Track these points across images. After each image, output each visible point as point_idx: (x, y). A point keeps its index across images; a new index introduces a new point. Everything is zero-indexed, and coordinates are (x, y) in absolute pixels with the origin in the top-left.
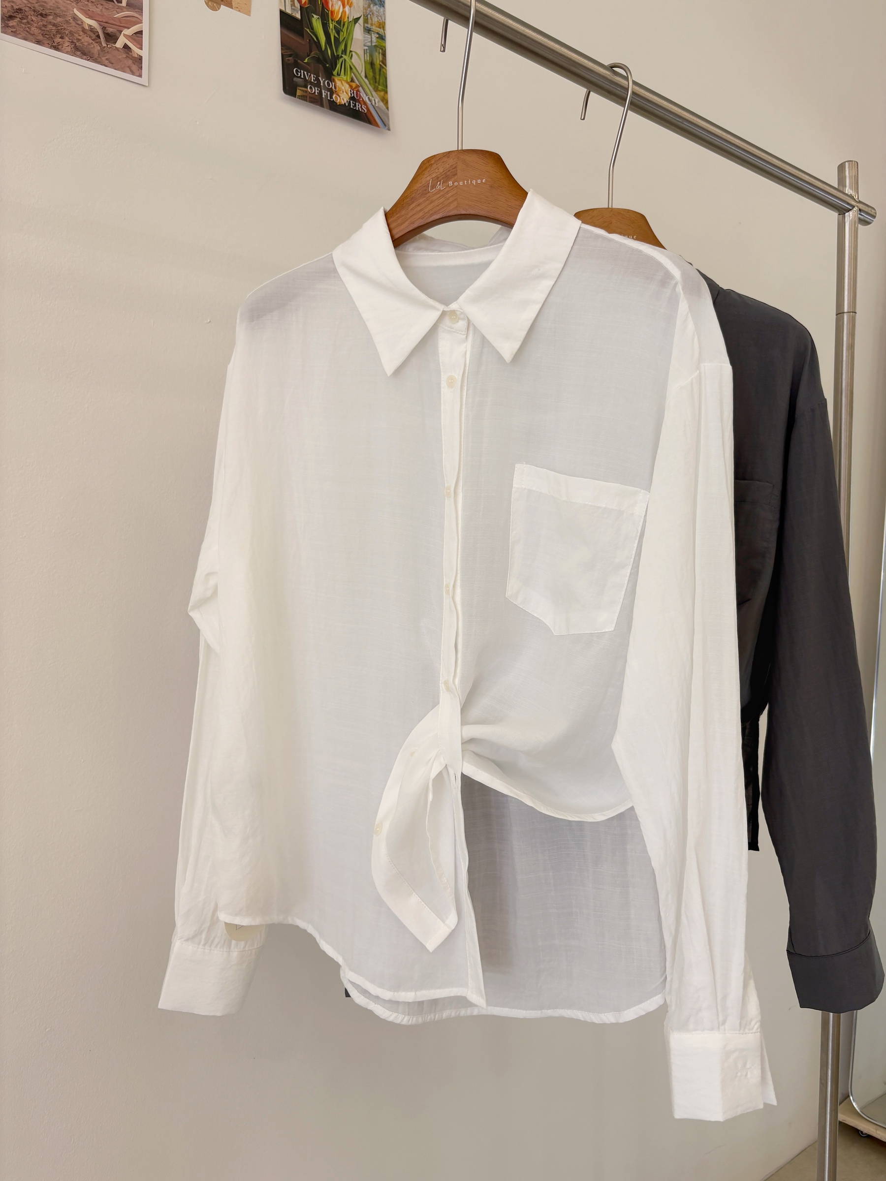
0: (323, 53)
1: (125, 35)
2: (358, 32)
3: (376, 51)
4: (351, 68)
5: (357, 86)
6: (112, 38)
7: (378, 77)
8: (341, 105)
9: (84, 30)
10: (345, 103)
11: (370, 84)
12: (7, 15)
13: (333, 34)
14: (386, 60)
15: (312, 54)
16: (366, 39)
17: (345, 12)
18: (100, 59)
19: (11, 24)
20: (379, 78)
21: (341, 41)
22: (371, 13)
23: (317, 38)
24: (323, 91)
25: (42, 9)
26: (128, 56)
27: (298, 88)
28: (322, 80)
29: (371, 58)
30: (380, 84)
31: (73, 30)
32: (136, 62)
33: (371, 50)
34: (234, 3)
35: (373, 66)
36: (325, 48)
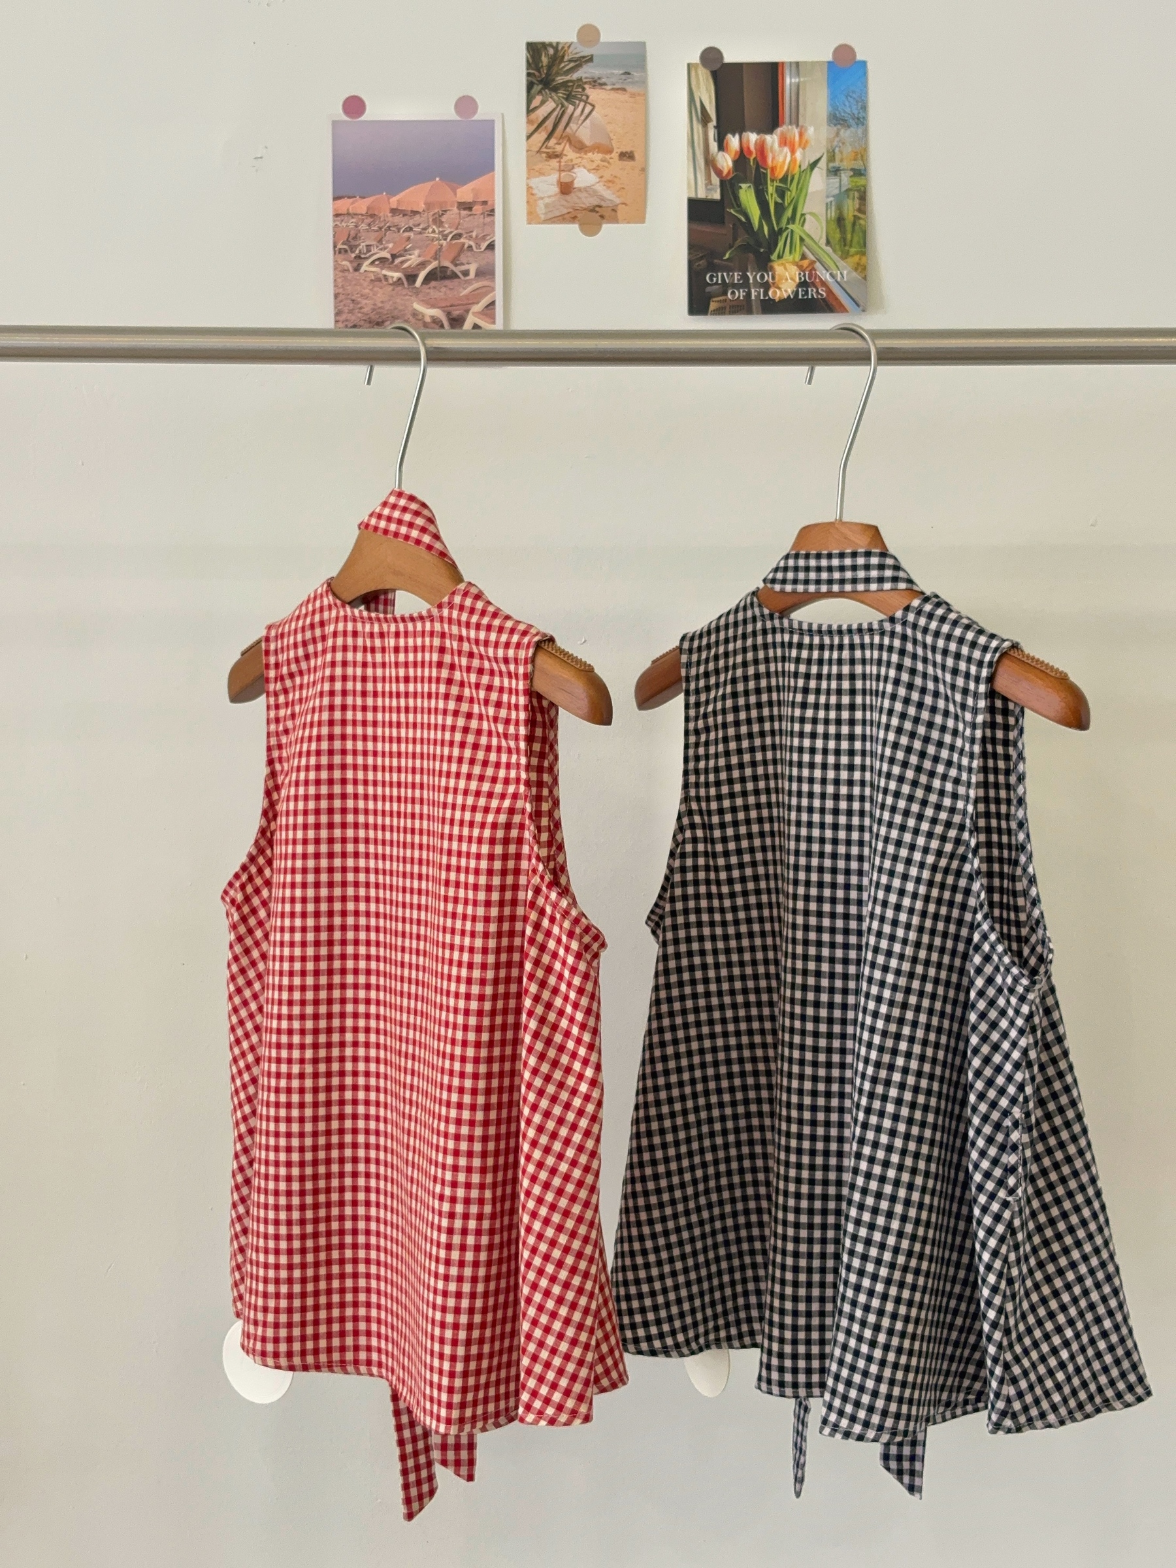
0: (756, 235)
1: (474, 313)
2: (818, 182)
3: (848, 196)
4: (802, 240)
5: (813, 262)
6: (457, 321)
7: (849, 236)
8: (782, 301)
9: (425, 325)
10: (789, 296)
11: (834, 251)
13: (772, 198)
14: (865, 205)
15: (738, 243)
16: (831, 185)
17: (796, 160)
20: (852, 237)
21: (787, 205)
22: (841, 144)
23: (746, 215)
24: (753, 290)
25: (378, 316)
27: (712, 300)
28: (752, 274)
29: (838, 212)
30: (854, 244)
33: (839, 200)
34: (620, 214)
35: (842, 222)
36: (759, 226)
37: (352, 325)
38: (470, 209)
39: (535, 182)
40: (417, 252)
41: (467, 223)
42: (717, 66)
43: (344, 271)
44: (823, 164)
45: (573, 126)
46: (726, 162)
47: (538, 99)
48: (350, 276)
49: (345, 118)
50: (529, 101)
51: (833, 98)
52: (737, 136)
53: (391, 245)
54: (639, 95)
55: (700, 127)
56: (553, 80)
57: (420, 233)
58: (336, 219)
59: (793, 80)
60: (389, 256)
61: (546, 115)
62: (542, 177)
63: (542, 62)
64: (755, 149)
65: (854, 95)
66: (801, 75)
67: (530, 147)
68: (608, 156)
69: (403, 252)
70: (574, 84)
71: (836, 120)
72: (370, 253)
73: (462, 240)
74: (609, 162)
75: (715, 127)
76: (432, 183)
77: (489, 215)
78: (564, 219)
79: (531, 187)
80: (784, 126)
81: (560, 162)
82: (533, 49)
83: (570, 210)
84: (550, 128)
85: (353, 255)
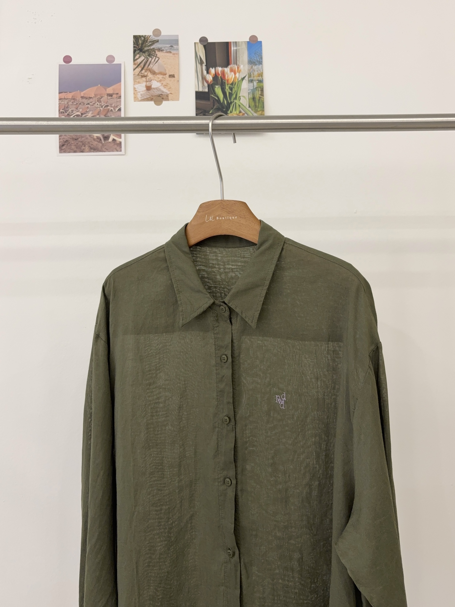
0: (222, 104)
1: (113, 135)
2: (245, 85)
3: (257, 90)
4: (239, 106)
5: (244, 114)
6: (106, 138)
7: (257, 104)
9: (94, 139)
11: (252, 110)
13: (228, 91)
14: (263, 93)
15: (215, 107)
16: (250, 86)
17: (236, 77)
18: (102, 150)
19: (63, 149)
20: (259, 105)
21: (233, 93)
22: (253, 71)
23: (218, 97)
25: (76, 137)
26: (115, 143)
29: (253, 95)
30: (259, 107)
31: (89, 141)
32: (119, 145)
33: (253, 91)
34: (170, 98)
35: (254, 99)
36: (223, 101)
37: (66, 140)
38: (112, 96)
39: (136, 86)
40: (91, 112)
41: (110, 101)
42: (205, 44)
44: (247, 78)
45: (151, 65)
46: (210, 78)
47: (137, 56)
49: (64, 64)
50: (134, 56)
51: (250, 54)
52: (214, 69)
53: (81, 110)
54: (176, 54)
55: (200, 65)
56: (143, 49)
57: (92, 105)
58: (60, 100)
59: (234, 48)
60: (80, 114)
61: (141, 61)
62: (139, 84)
63: (139, 42)
64: (221, 73)
65: (257, 53)
66: (237, 47)
67: (135, 73)
68: (164, 76)
69: (85, 112)
70: (152, 50)
71: (251, 62)
72: (73, 113)
73: (109, 108)
74: (165, 79)
75: (205, 65)
76: (98, 86)
77: (119, 98)
78: (148, 100)
79: (135, 88)
80: (232, 65)
81: (146, 79)
82: (136, 39)
83: (150, 96)
84: (142, 66)
85: (66, 114)
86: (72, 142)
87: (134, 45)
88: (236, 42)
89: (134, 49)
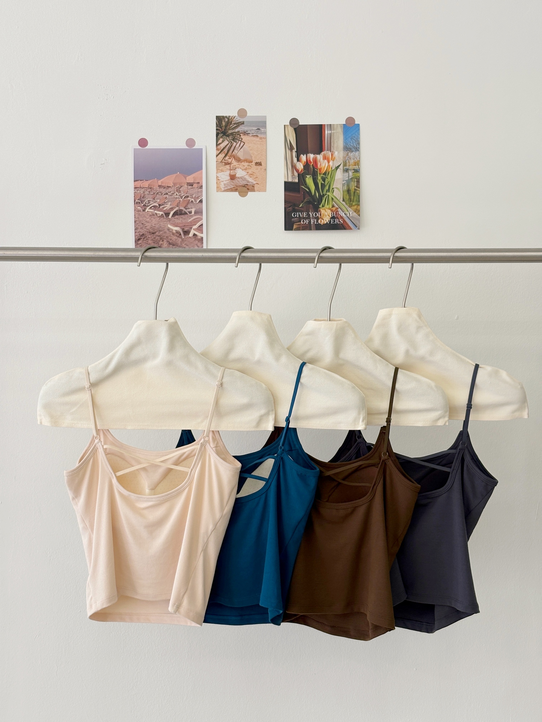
0: (313, 197)
1: (194, 229)
2: (339, 175)
3: (352, 181)
4: (332, 199)
5: (337, 209)
6: (186, 233)
7: (352, 197)
8: (324, 225)
9: (173, 234)
10: (327, 223)
11: (346, 204)
12: (137, 239)
13: (320, 181)
14: (359, 184)
15: (306, 200)
16: (345, 176)
17: (330, 165)
18: (181, 246)
19: (139, 243)
20: (354, 198)
21: (326, 184)
22: (349, 159)
23: (309, 189)
24: (312, 220)
25: (153, 230)
26: (195, 239)
27: (294, 224)
28: (311, 213)
29: (348, 187)
30: (354, 201)
31: (168, 235)
32: (200, 241)
33: (348, 182)
34: (256, 189)
35: (349, 192)
36: (314, 193)
37: (142, 234)
38: (192, 185)
39: (220, 175)
40: (169, 203)
41: (191, 191)
42: (296, 126)
43: (139, 211)
45: (236, 151)
46: (300, 166)
47: (221, 140)
48: (141, 213)
49: (139, 147)
50: (217, 142)
51: (345, 139)
52: (305, 155)
53: (158, 201)
54: (263, 138)
55: (289, 151)
56: (227, 132)
57: (171, 195)
58: (135, 189)
59: (329, 132)
60: (158, 205)
61: (224, 147)
62: (222, 173)
63: (223, 124)
64: (313, 161)
65: (355, 138)
66: (332, 130)
67: (217, 160)
68: (250, 164)
69: (164, 203)
70: (236, 134)
71: (347, 149)
72: (150, 204)
73: (189, 198)
74: (251, 167)
75: (296, 151)
76: (176, 174)
77: (200, 188)
78: (232, 190)
79: (218, 177)
80: (325, 151)
81: (230, 166)
82: (219, 119)
83: (234, 186)
84: (226, 152)
85: (143, 205)
86: (149, 236)
87: (216, 127)
88: (331, 125)
89: (216, 132)
